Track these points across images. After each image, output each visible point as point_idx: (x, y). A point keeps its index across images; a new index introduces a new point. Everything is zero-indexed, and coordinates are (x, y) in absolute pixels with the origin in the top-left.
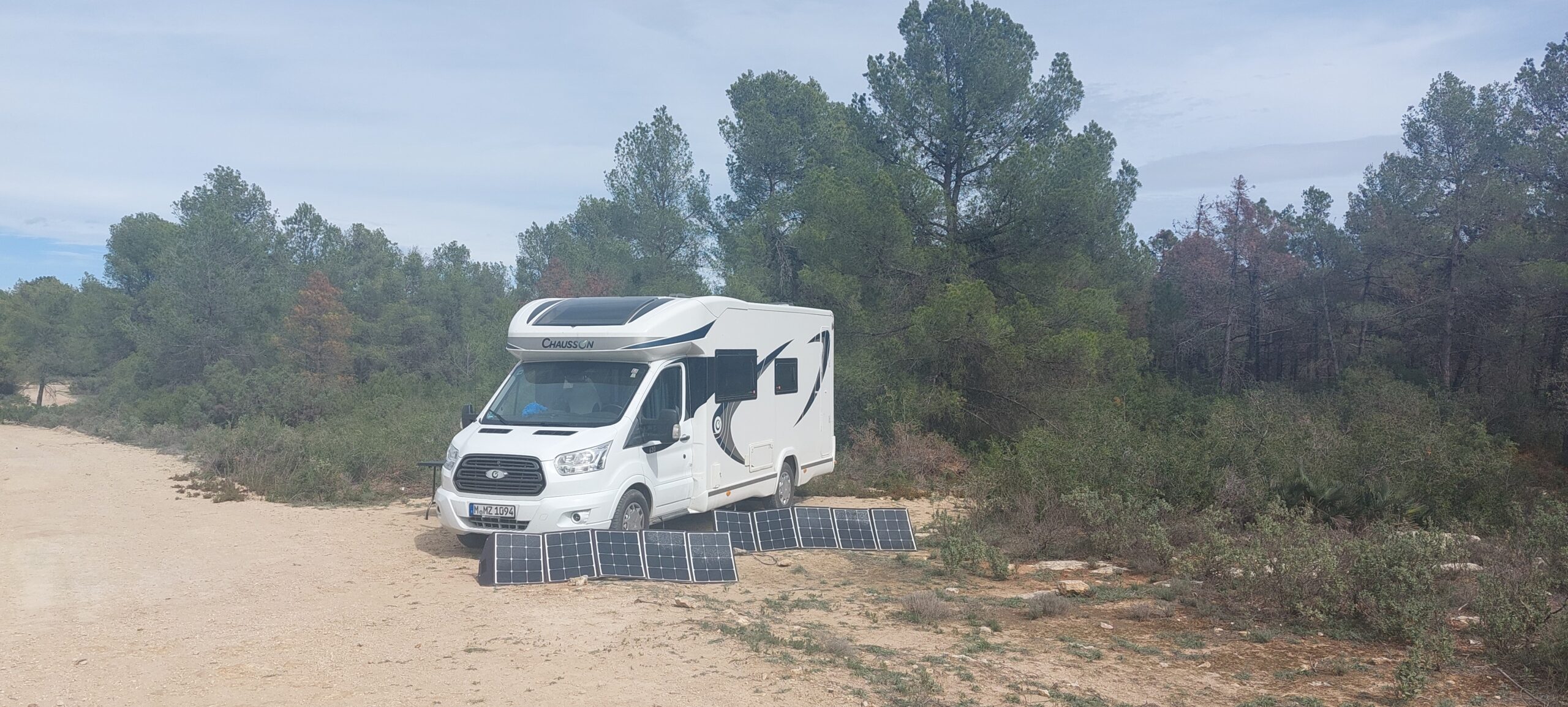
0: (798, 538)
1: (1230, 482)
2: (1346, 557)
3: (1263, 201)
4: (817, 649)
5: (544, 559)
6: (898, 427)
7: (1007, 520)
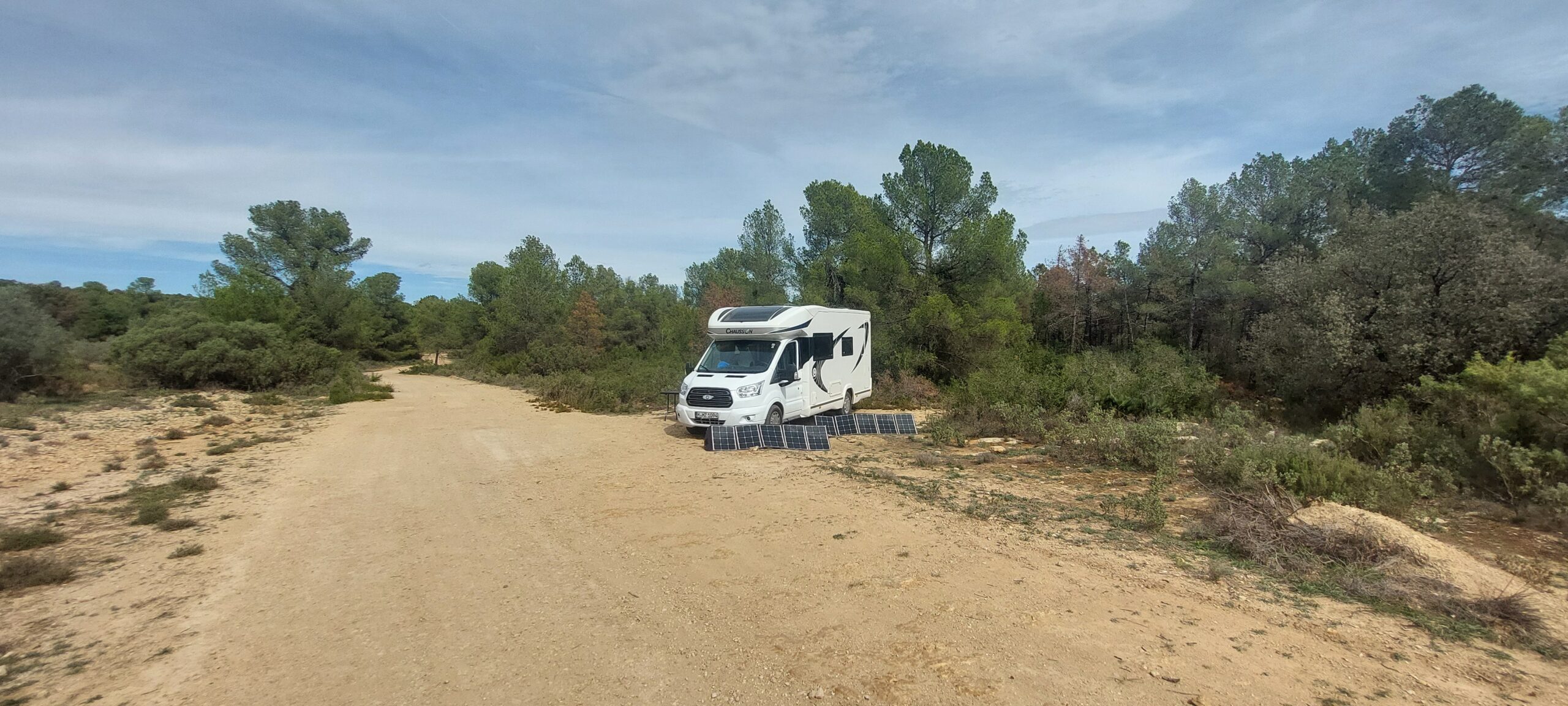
0: (858, 429)
1: (1075, 398)
2: (1130, 433)
3: (1093, 248)
4: (878, 477)
5: (736, 439)
6: (902, 373)
7: (963, 419)
